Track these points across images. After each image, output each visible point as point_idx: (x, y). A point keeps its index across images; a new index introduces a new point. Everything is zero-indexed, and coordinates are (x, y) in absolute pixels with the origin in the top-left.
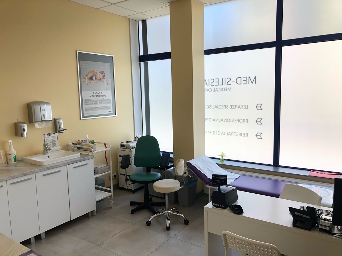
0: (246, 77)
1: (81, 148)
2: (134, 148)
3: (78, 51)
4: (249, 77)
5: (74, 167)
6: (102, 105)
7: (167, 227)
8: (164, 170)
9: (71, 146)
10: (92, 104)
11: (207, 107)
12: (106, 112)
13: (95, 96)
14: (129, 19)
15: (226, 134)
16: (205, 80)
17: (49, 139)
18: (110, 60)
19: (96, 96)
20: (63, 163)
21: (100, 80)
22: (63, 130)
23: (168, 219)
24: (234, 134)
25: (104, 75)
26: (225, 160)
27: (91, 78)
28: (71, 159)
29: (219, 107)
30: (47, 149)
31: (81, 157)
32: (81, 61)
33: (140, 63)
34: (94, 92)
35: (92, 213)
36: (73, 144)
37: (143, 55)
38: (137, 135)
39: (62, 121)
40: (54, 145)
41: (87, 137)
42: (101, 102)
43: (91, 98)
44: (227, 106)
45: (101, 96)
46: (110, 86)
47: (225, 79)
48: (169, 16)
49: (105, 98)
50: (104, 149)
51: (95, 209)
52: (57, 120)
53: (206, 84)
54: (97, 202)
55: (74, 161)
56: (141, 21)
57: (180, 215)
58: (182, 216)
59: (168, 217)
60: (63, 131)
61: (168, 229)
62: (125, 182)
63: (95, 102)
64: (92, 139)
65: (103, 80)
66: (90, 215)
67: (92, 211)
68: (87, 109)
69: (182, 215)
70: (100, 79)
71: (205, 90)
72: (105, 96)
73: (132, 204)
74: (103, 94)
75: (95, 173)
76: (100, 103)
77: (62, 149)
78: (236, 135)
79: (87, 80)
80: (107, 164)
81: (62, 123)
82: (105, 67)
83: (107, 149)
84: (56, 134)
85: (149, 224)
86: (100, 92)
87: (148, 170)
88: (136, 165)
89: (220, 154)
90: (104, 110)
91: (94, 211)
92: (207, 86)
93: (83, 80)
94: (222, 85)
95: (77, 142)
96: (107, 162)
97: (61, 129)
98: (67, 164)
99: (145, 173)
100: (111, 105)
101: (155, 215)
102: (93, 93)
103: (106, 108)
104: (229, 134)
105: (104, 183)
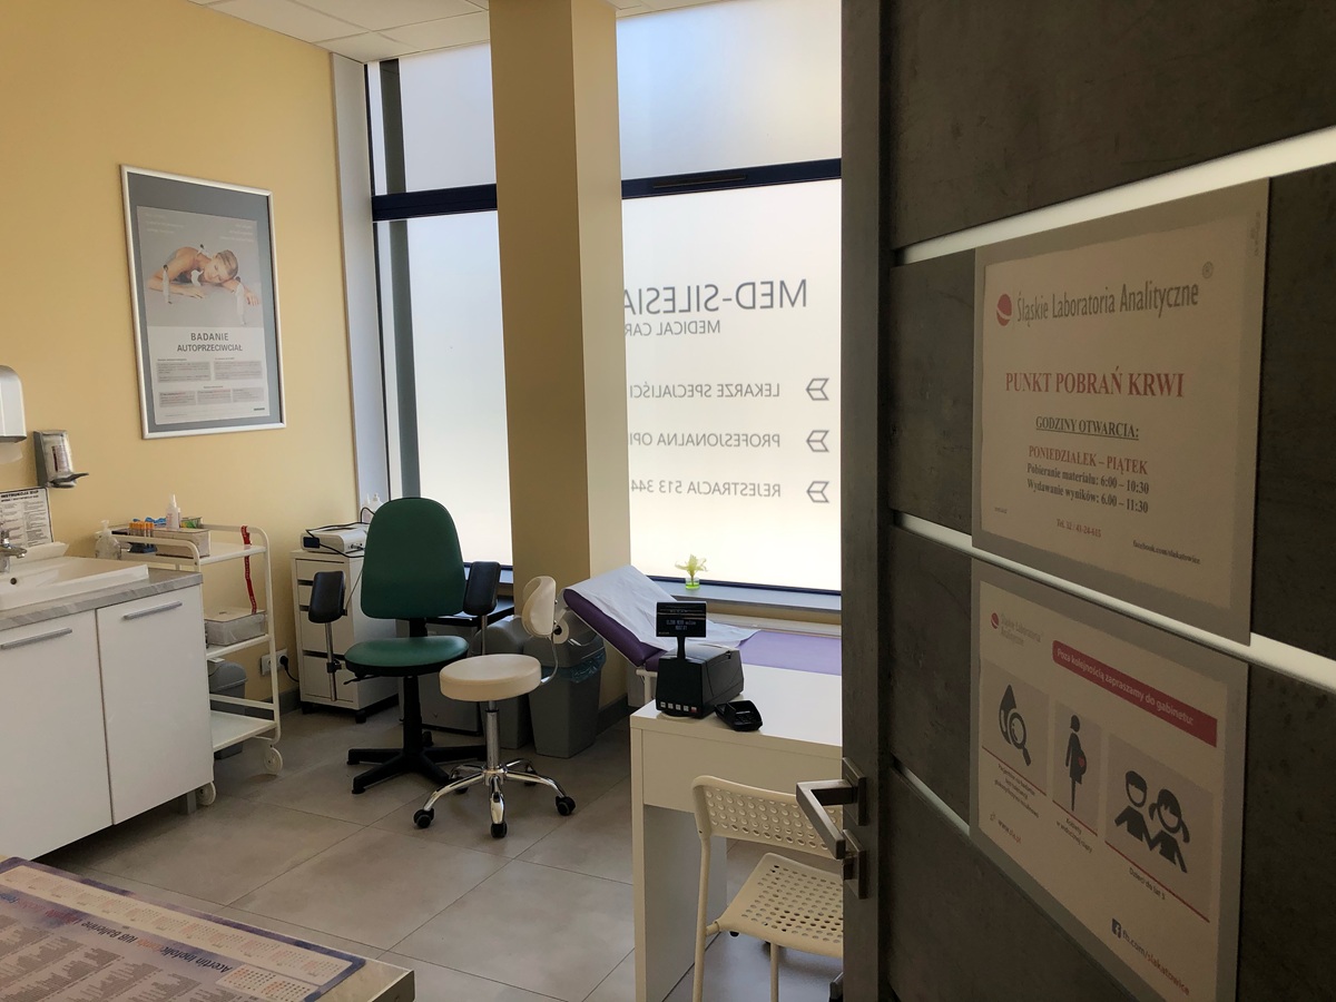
0: (771, 283)
1: (152, 548)
2: (360, 549)
3: (126, 170)
4: (782, 283)
5: (126, 618)
6: (229, 385)
7: (494, 825)
8: (480, 628)
9: (107, 538)
10: (189, 378)
11: (636, 392)
12: (245, 409)
13: (199, 347)
14: (331, 54)
15: (705, 488)
16: (626, 292)
17: (13, 513)
18: (259, 210)
19: (203, 347)
20: (80, 600)
21: (220, 285)
22: (74, 477)
23: (497, 798)
24: (732, 487)
25: (234, 266)
26: (703, 582)
27: (183, 278)
28: (114, 588)
29: (680, 391)
30: (9, 551)
31: (151, 580)
32: (139, 209)
33: (375, 226)
34: (197, 330)
35: (197, 798)
36: (114, 533)
37: (386, 193)
38: (366, 502)
39: (66, 443)
40: (35, 536)
41: (171, 506)
42: (225, 371)
43: (182, 355)
44: (705, 388)
45: (224, 348)
46: (259, 311)
47: (698, 287)
48: (488, 50)
49: (238, 356)
50: (242, 550)
51: (210, 779)
52: (45, 439)
53: (631, 306)
54: (218, 755)
55: (124, 594)
56: (378, 64)
57: (543, 780)
58: (551, 786)
59: (497, 789)
60: (72, 483)
61: (499, 831)
62: (328, 676)
63: (200, 370)
64: (192, 515)
65: (230, 285)
66: (191, 803)
67: (199, 791)
68: (169, 399)
69: (550, 782)
70: (218, 281)
71: (628, 327)
72: (238, 348)
73: (355, 757)
74: (231, 341)
75: (210, 643)
76: (221, 376)
77: (70, 553)
78: (738, 492)
79: (165, 283)
80: (254, 609)
81: (68, 449)
82: (239, 235)
83: (254, 548)
84: (42, 492)
85: (424, 820)
86: (221, 330)
87: (417, 629)
88: (370, 608)
89: (685, 562)
90: (235, 401)
91: (206, 791)
92: (634, 313)
93: (150, 283)
94: (689, 310)
95: (131, 525)
96: (253, 600)
97: (66, 473)
98: (95, 606)
99: (406, 640)
100: (263, 383)
101: (448, 788)
102: (193, 336)
103: (245, 395)
104: (715, 489)
105: (243, 684)
